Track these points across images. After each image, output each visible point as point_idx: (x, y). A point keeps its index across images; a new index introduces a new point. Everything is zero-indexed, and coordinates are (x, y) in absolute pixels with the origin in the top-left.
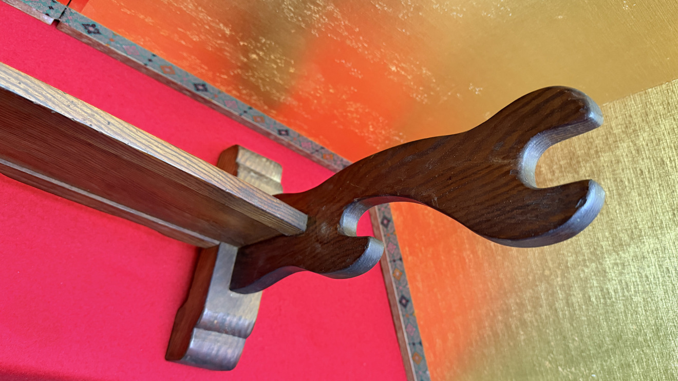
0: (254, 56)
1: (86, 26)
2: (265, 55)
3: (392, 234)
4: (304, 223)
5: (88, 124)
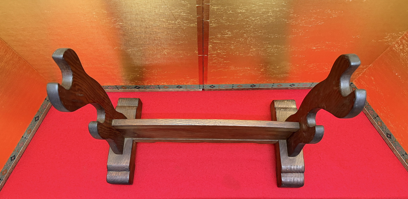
0: (262, 70)
1: (210, 87)
2: (265, 68)
3: (368, 105)
4: (298, 126)
5: (215, 125)
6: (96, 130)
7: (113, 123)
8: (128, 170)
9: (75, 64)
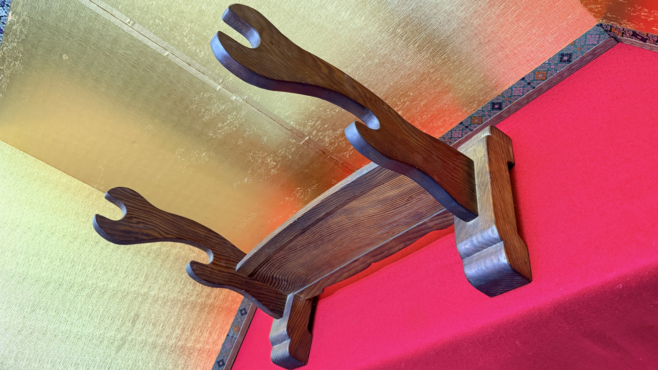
8: (286, 337)
9: (131, 199)
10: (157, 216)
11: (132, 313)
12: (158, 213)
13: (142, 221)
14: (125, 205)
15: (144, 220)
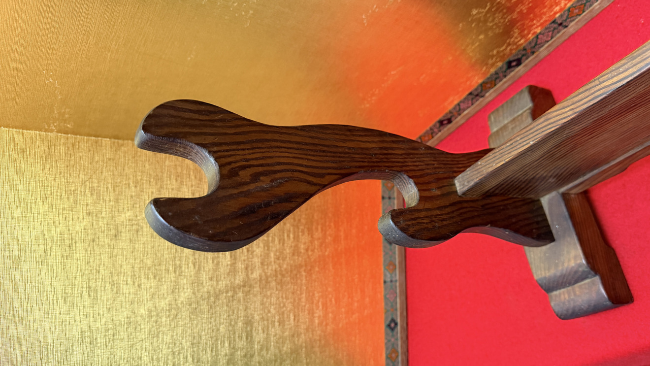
6: (399, 231)
7: (458, 189)
8: (590, 274)
9: (206, 126)
10: (279, 144)
11: (240, 324)
12: (276, 137)
13: (261, 169)
14: (203, 146)
15: (262, 165)
